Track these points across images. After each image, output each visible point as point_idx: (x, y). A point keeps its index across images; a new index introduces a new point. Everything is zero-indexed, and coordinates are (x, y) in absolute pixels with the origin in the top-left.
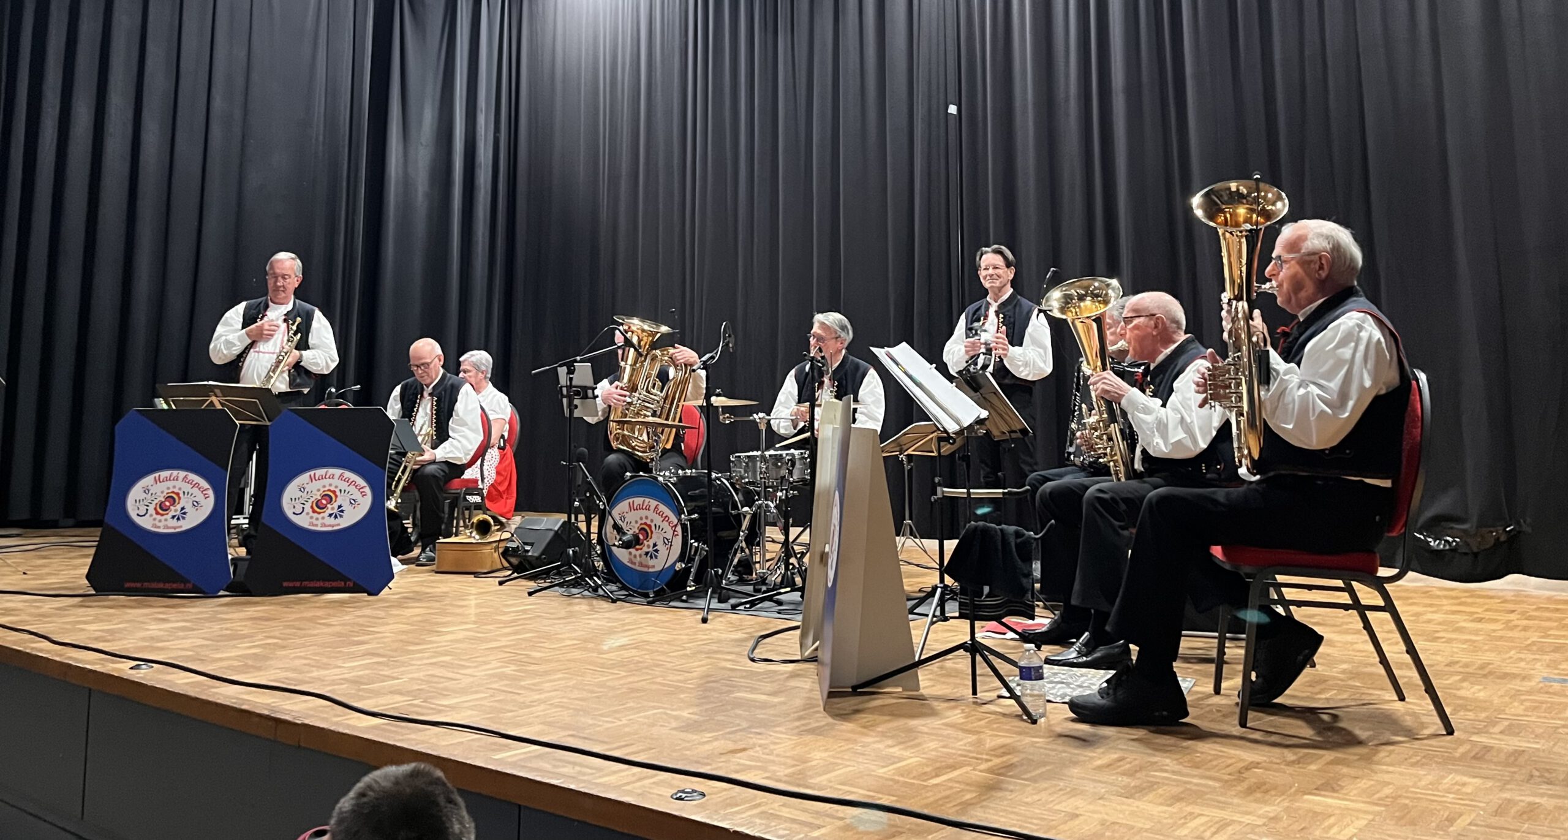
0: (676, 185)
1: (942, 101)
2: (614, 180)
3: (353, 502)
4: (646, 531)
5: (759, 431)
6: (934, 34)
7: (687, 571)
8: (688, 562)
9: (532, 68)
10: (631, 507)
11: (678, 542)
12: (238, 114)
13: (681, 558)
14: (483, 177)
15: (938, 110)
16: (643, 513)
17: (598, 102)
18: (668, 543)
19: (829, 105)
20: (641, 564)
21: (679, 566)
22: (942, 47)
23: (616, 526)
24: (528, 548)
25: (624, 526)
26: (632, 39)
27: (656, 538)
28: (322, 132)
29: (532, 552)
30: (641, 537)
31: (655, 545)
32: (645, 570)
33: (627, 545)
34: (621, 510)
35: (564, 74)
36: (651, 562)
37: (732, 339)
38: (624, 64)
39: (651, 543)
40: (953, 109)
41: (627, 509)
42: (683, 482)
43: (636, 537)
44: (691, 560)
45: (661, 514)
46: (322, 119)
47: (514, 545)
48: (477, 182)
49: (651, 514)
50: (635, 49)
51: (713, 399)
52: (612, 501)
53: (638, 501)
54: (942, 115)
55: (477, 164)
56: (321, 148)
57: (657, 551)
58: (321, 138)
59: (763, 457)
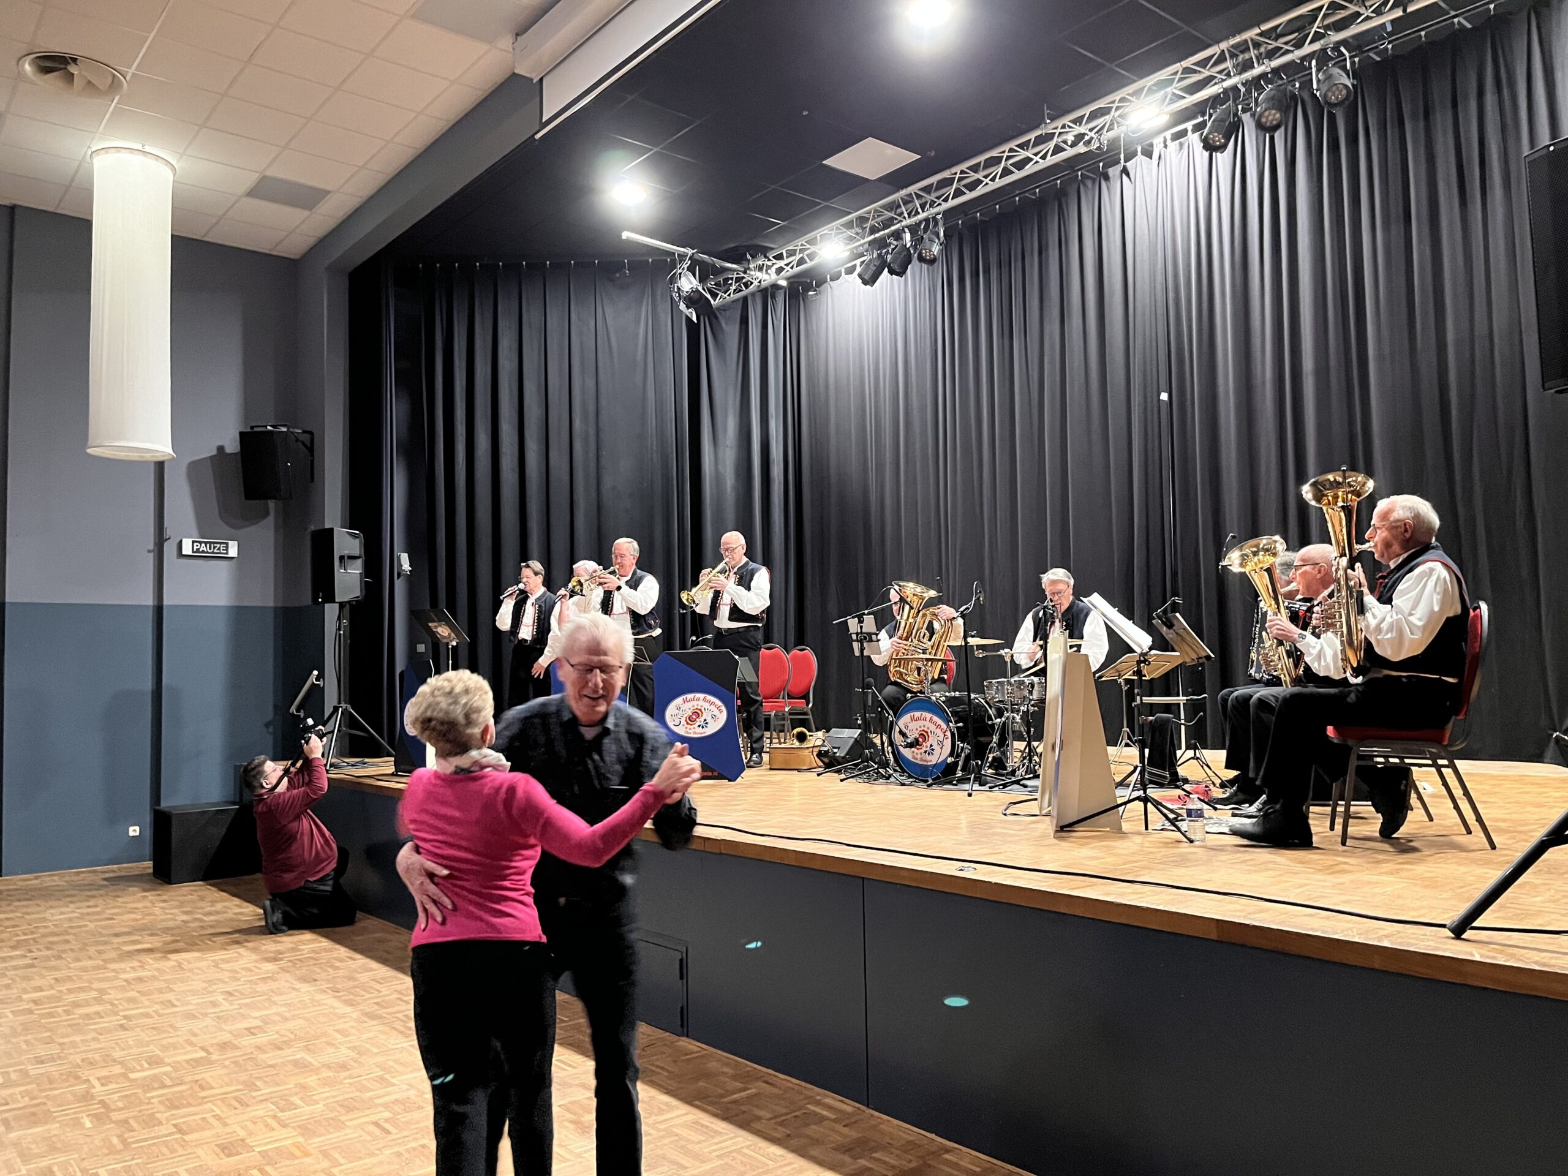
0: (931, 469)
1: (1155, 389)
2: (880, 466)
3: (714, 717)
4: (924, 735)
5: (1006, 662)
6: (1148, 333)
7: (956, 764)
8: (957, 757)
9: (810, 378)
10: (913, 719)
11: (948, 743)
12: (592, 431)
13: (951, 754)
14: (777, 471)
15: (1152, 397)
16: (921, 723)
17: (865, 404)
18: (941, 744)
19: (1058, 396)
20: (922, 760)
21: (950, 760)
22: (1154, 344)
23: (901, 732)
24: (835, 750)
25: (907, 732)
26: (891, 349)
27: (932, 740)
28: (655, 443)
29: (840, 754)
30: (921, 740)
31: (931, 746)
32: (925, 763)
33: (910, 745)
34: (904, 721)
35: (836, 381)
36: (929, 758)
37: (982, 594)
38: (884, 369)
39: (928, 744)
40: (1164, 396)
41: (910, 720)
42: (950, 701)
43: (917, 740)
44: (959, 756)
45: (935, 723)
46: (654, 432)
47: (825, 749)
48: (772, 475)
49: (927, 724)
50: (894, 357)
51: (969, 640)
52: (898, 714)
53: (917, 714)
54: (1155, 402)
55: (771, 460)
56: (655, 455)
57: (933, 750)
58: (654, 448)
59: (1009, 683)
